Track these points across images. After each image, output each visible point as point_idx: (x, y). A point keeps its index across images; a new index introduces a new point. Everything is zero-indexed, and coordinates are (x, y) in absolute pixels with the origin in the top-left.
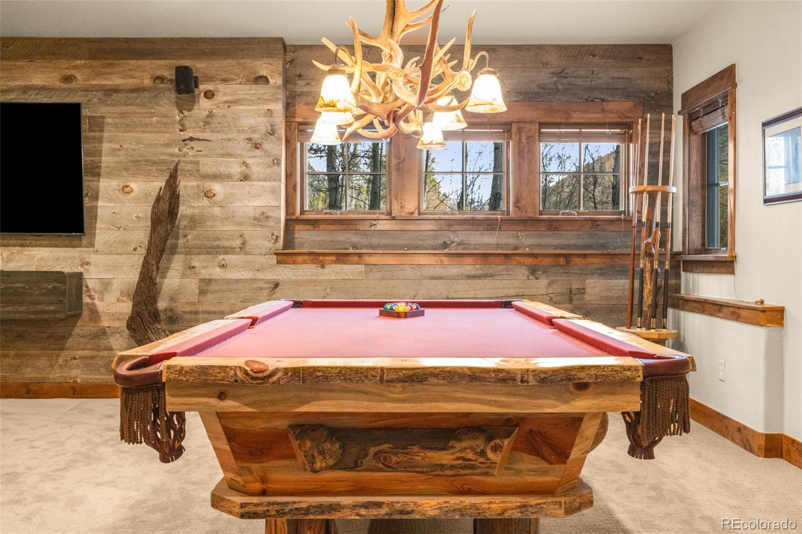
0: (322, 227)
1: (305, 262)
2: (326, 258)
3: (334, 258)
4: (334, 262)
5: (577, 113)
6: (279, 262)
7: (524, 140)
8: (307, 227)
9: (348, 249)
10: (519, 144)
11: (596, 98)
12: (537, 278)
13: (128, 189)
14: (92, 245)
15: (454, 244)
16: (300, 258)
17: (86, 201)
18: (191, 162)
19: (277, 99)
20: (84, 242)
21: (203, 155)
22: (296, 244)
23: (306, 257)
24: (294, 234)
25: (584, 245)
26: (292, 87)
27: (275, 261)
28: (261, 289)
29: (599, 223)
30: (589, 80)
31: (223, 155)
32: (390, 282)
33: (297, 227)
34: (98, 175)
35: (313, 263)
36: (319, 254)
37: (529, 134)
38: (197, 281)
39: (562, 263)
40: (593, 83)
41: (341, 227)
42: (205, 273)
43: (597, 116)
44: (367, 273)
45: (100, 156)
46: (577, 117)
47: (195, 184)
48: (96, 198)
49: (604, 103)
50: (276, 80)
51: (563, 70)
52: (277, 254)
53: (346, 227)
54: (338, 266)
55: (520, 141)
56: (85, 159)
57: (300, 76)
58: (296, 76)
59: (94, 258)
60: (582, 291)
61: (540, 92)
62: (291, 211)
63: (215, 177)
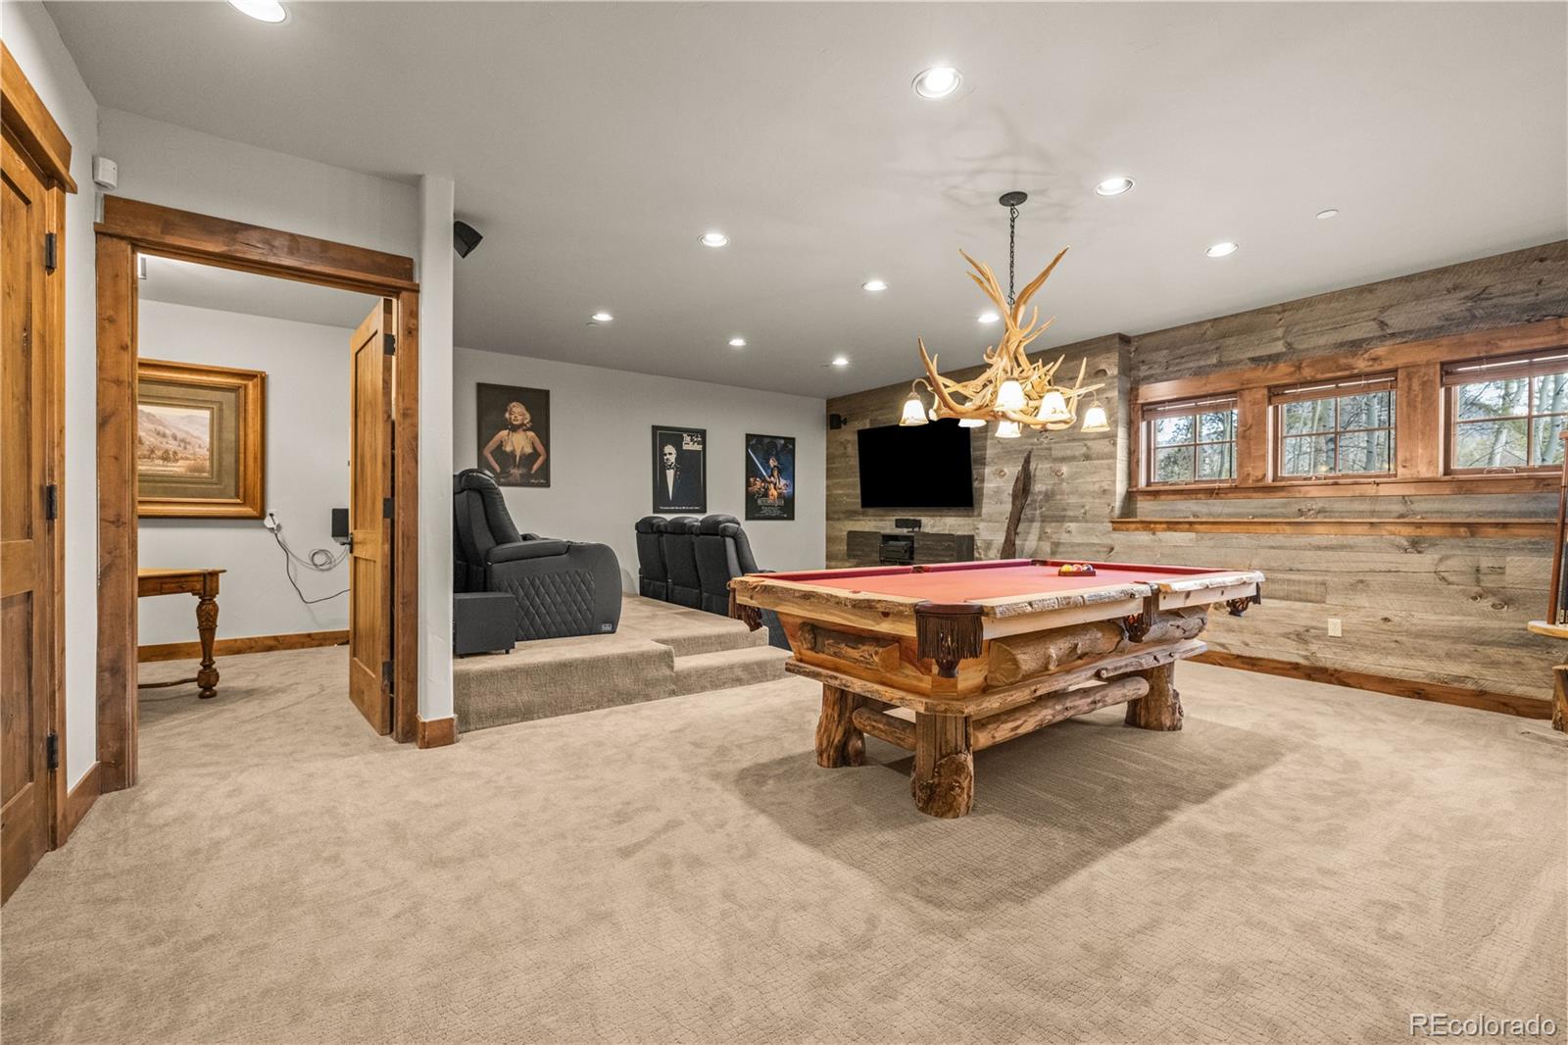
0: (1163, 497)
1: (1137, 529)
2: (1157, 526)
3: (1164, 526)
4: (1165, 530)
5: (1509, 341)
6: (1114, 529)
7: (1416, 386)
8: (1149, 497)
9: (1188, 517)
10: (1408, 393)
11: (1546, 316)
12: (1419, 552)
13: (1002, 473)
14: (980, 515)
15: (1311, 512)
16: (1133, 526)
17: (976, 484)
18: (1047, 449)
19: (1113, 387)
20: (976, 513)
21: (1055, 443)
22: (1138, 514)
23: (1139, 525)
24: (1136, 504)
25: (1520, 512)
26: (1136, 372)
27: (1111, 529)
28: (1098, 552)
29: (1550, 481)
30: (1533, 293)
31: (1069, 441)
32: (1224, 550)
33: (1139, 498)
34: (984, 464)
35: (1145, 530)
36: (1150, 523)
37: (1425, 379)
38: (1049, 544)
39: (1464, 534)
40: (1540, 297)
41: (1182, 497)
42: (1055, 537)
43: (1547, 339)
44: (1197, 540)
45: (986, 450)
46: (1508, 346)
47: (1048, 466)
48: (982, 481)
49: (1562, 320)
50: (1113, 371)
51: (1484, 290)
52: (1112, 522)
53: (1186, 496)
54: (1168, 533)
55: (1410, 389)
56: (974, 454)
57: (1143, 362)
58: (1139, 362)
59: (981, 525)
60: (1501, 571)
61: (1443, 326)
62: (1134, 483)
63: (1064, 459)
